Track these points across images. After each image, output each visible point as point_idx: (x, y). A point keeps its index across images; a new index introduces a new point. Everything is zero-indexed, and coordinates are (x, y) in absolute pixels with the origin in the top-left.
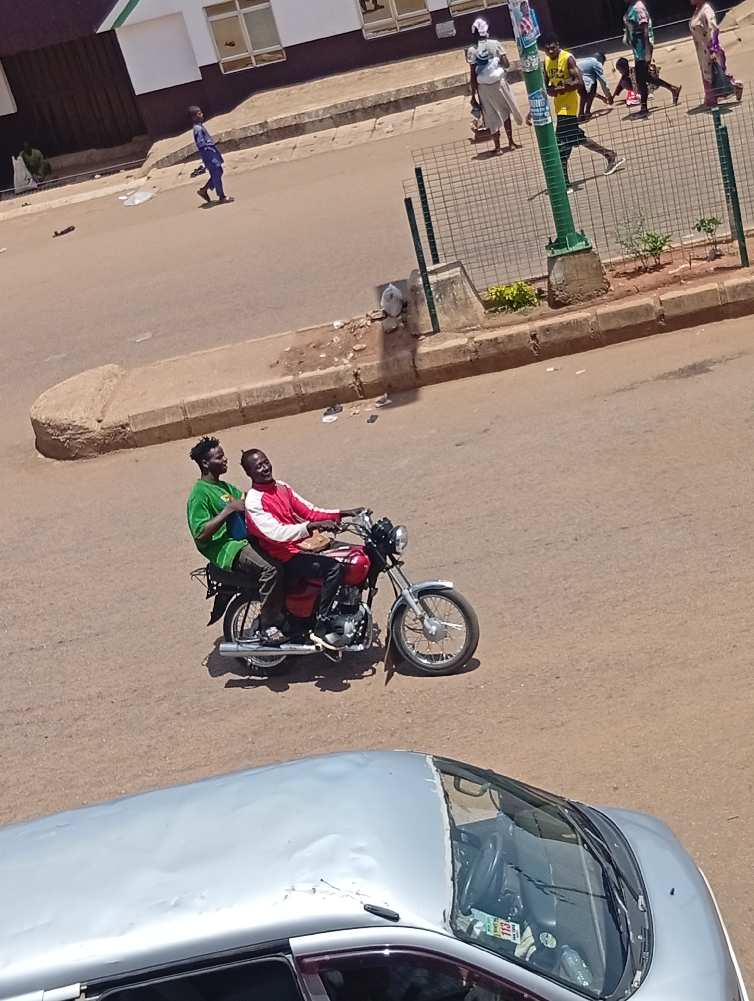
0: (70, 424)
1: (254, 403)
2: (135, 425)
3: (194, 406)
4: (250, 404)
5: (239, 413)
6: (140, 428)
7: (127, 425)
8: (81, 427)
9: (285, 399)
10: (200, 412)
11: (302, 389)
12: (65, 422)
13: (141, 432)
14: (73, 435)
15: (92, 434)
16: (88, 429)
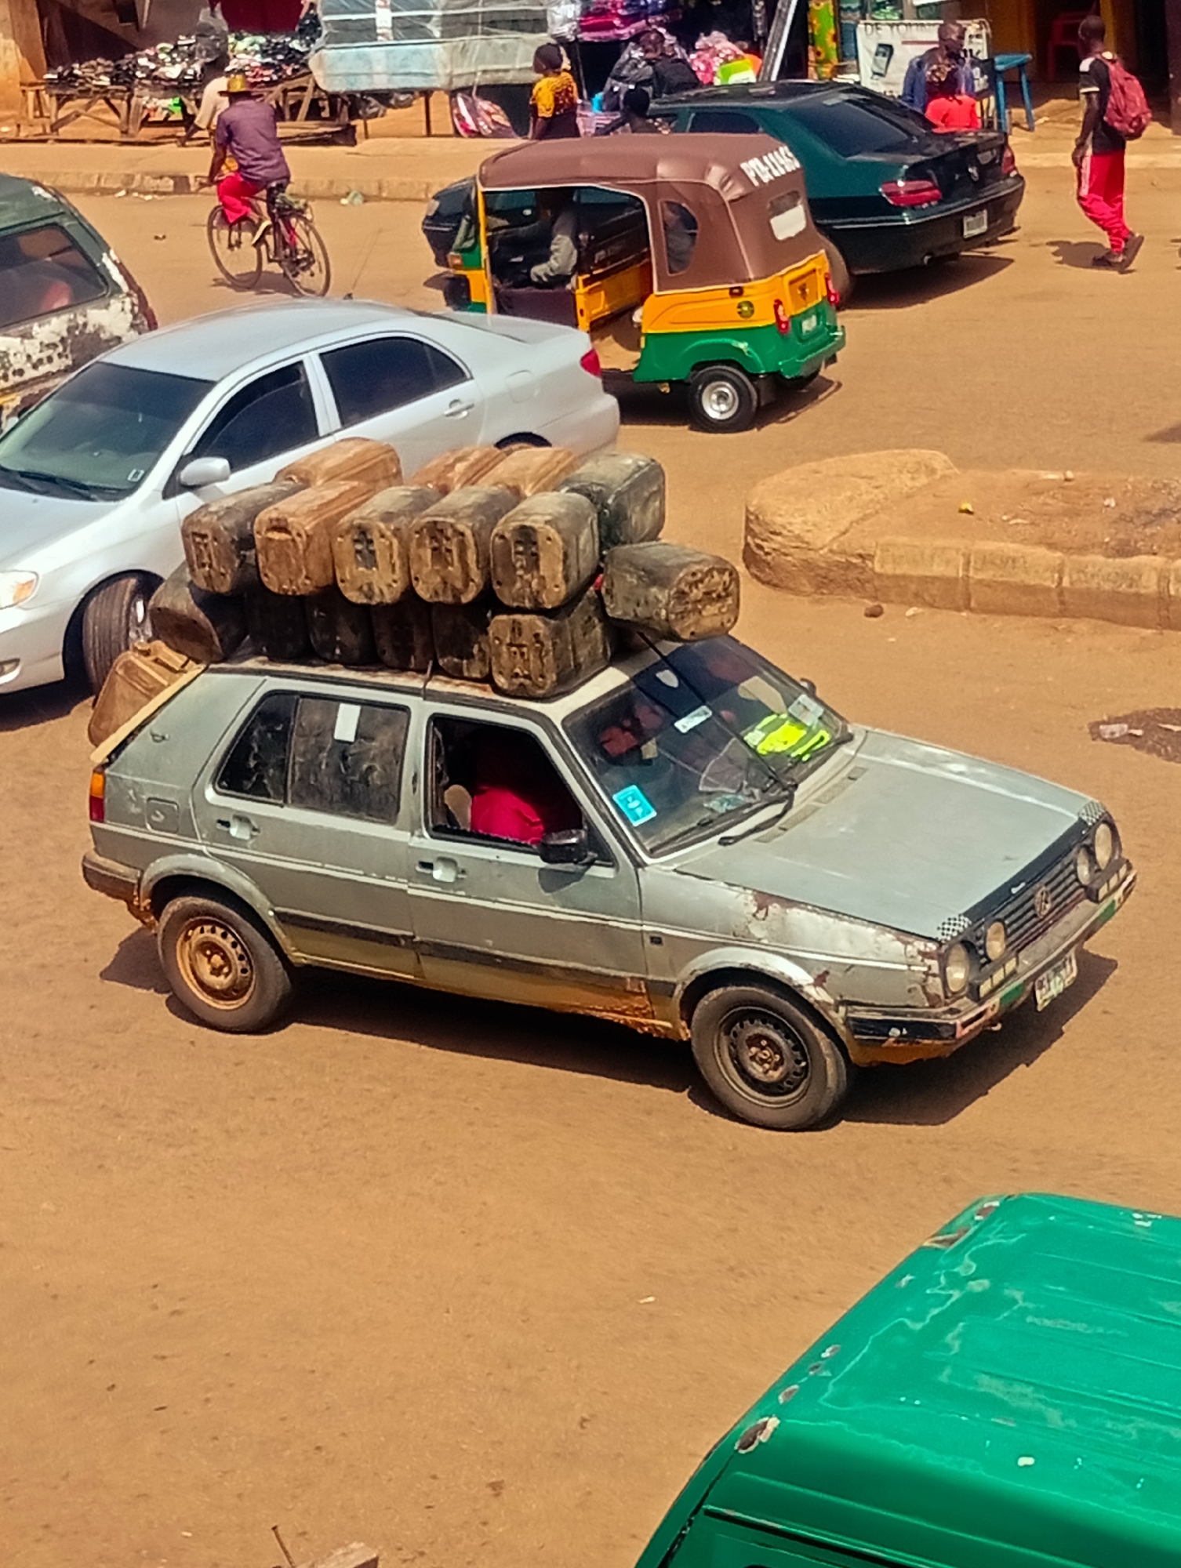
0: (784, 528)
1: (1085, 585)
2: (883, 563)
3: (987, 560)
4: (1078, 586)
5: (1054, 596)
6: (889, 569)
7: (871, 557)
8: (798, 537)
9: (1138, 595)
10: (992, 573)
11: (1171, 588)
12: (779, 520)
13: (888, 577)
14: (785, 546)
15: (812, 554)
16: (807, 543)
